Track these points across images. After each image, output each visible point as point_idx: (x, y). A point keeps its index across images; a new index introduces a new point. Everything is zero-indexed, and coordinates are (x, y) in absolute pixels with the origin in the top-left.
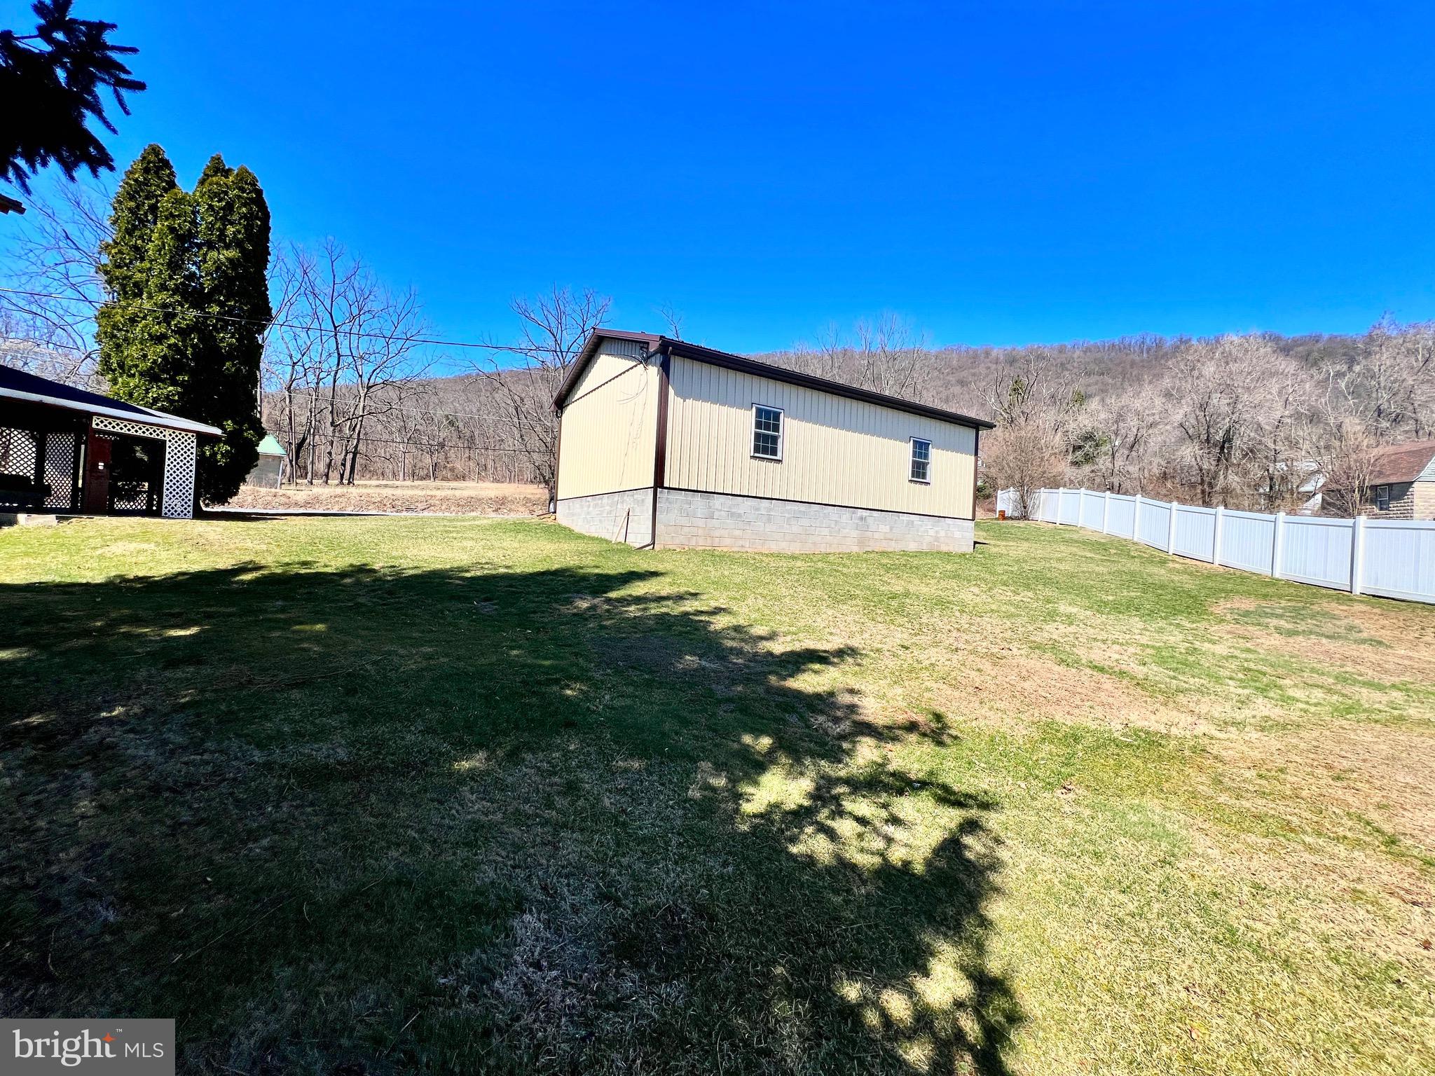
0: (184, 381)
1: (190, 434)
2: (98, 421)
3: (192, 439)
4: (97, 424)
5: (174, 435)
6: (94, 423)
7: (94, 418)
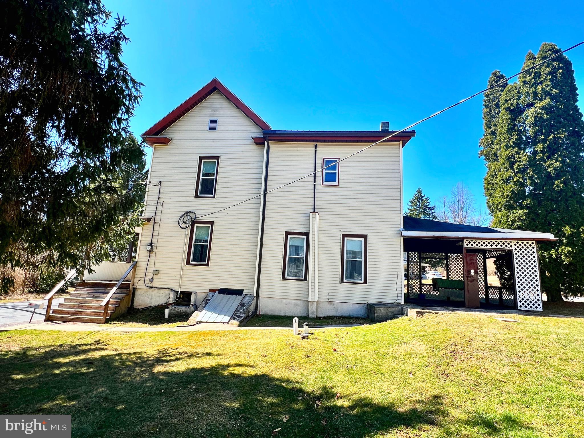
0: (527, 204)
1: (530, 242)
2: (467, 243)
3: (533, 245)
4: (467, 245)
5: (518, 245)
6: (465, 244)
7: (465, 241)
